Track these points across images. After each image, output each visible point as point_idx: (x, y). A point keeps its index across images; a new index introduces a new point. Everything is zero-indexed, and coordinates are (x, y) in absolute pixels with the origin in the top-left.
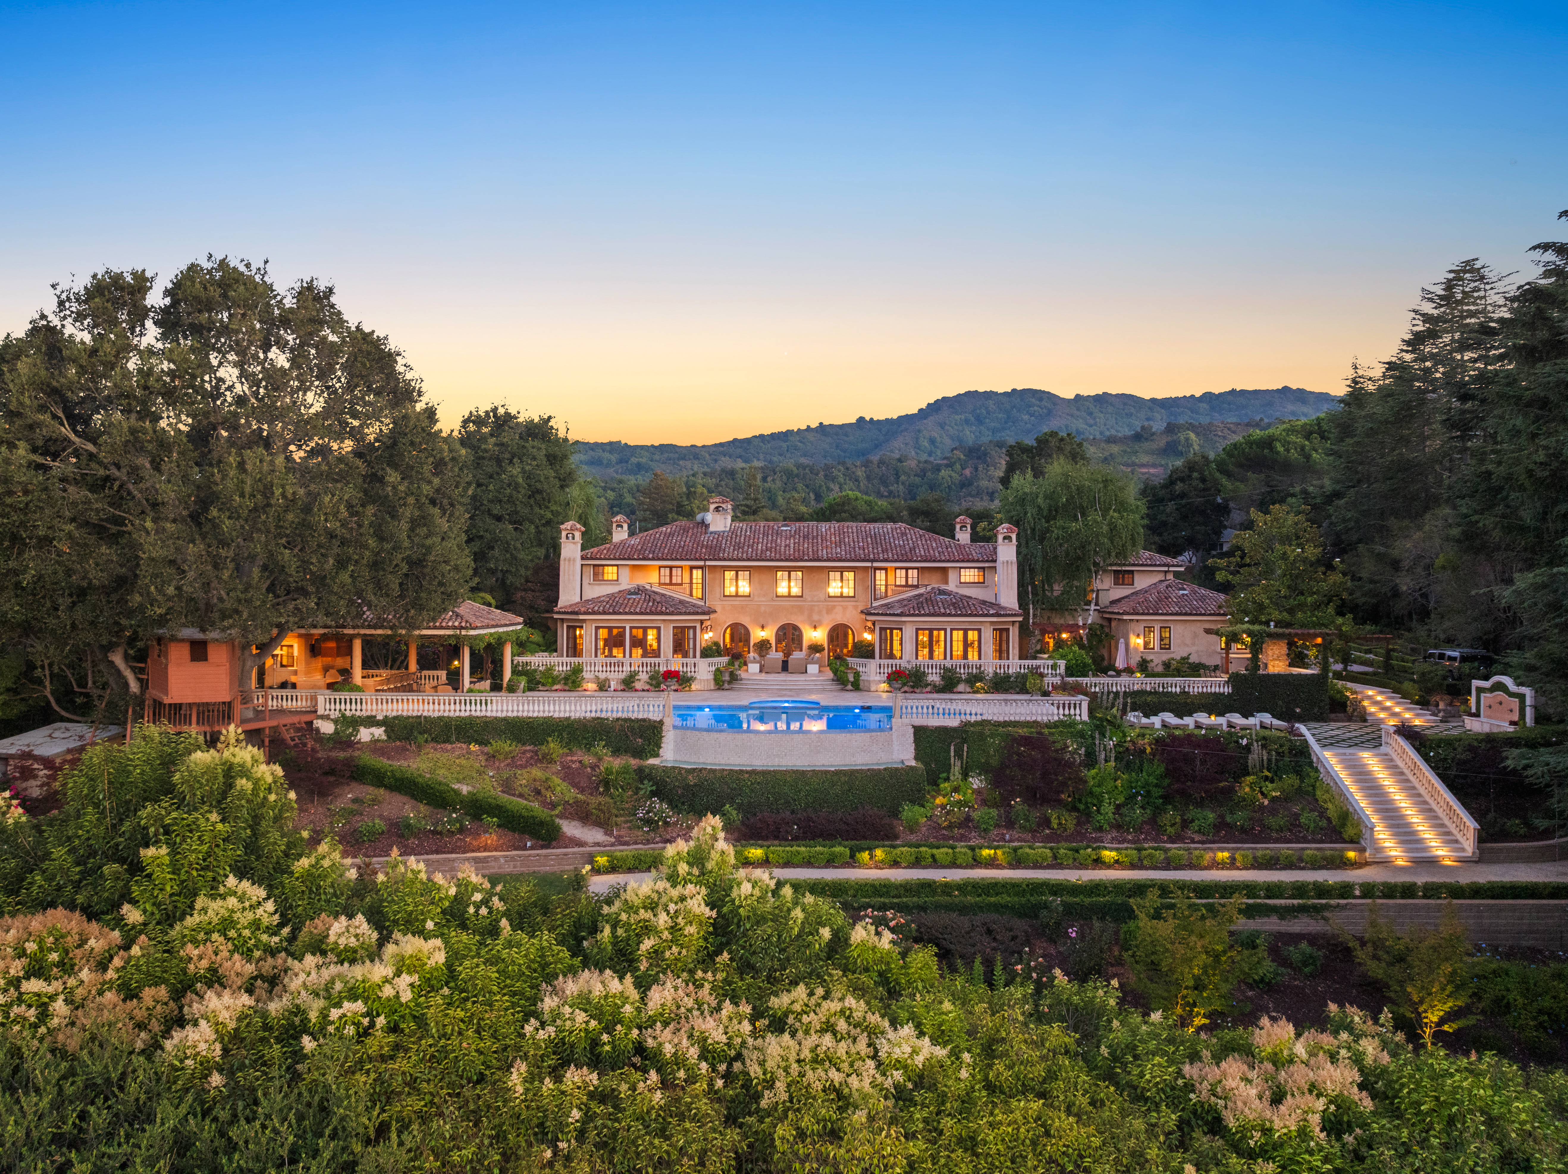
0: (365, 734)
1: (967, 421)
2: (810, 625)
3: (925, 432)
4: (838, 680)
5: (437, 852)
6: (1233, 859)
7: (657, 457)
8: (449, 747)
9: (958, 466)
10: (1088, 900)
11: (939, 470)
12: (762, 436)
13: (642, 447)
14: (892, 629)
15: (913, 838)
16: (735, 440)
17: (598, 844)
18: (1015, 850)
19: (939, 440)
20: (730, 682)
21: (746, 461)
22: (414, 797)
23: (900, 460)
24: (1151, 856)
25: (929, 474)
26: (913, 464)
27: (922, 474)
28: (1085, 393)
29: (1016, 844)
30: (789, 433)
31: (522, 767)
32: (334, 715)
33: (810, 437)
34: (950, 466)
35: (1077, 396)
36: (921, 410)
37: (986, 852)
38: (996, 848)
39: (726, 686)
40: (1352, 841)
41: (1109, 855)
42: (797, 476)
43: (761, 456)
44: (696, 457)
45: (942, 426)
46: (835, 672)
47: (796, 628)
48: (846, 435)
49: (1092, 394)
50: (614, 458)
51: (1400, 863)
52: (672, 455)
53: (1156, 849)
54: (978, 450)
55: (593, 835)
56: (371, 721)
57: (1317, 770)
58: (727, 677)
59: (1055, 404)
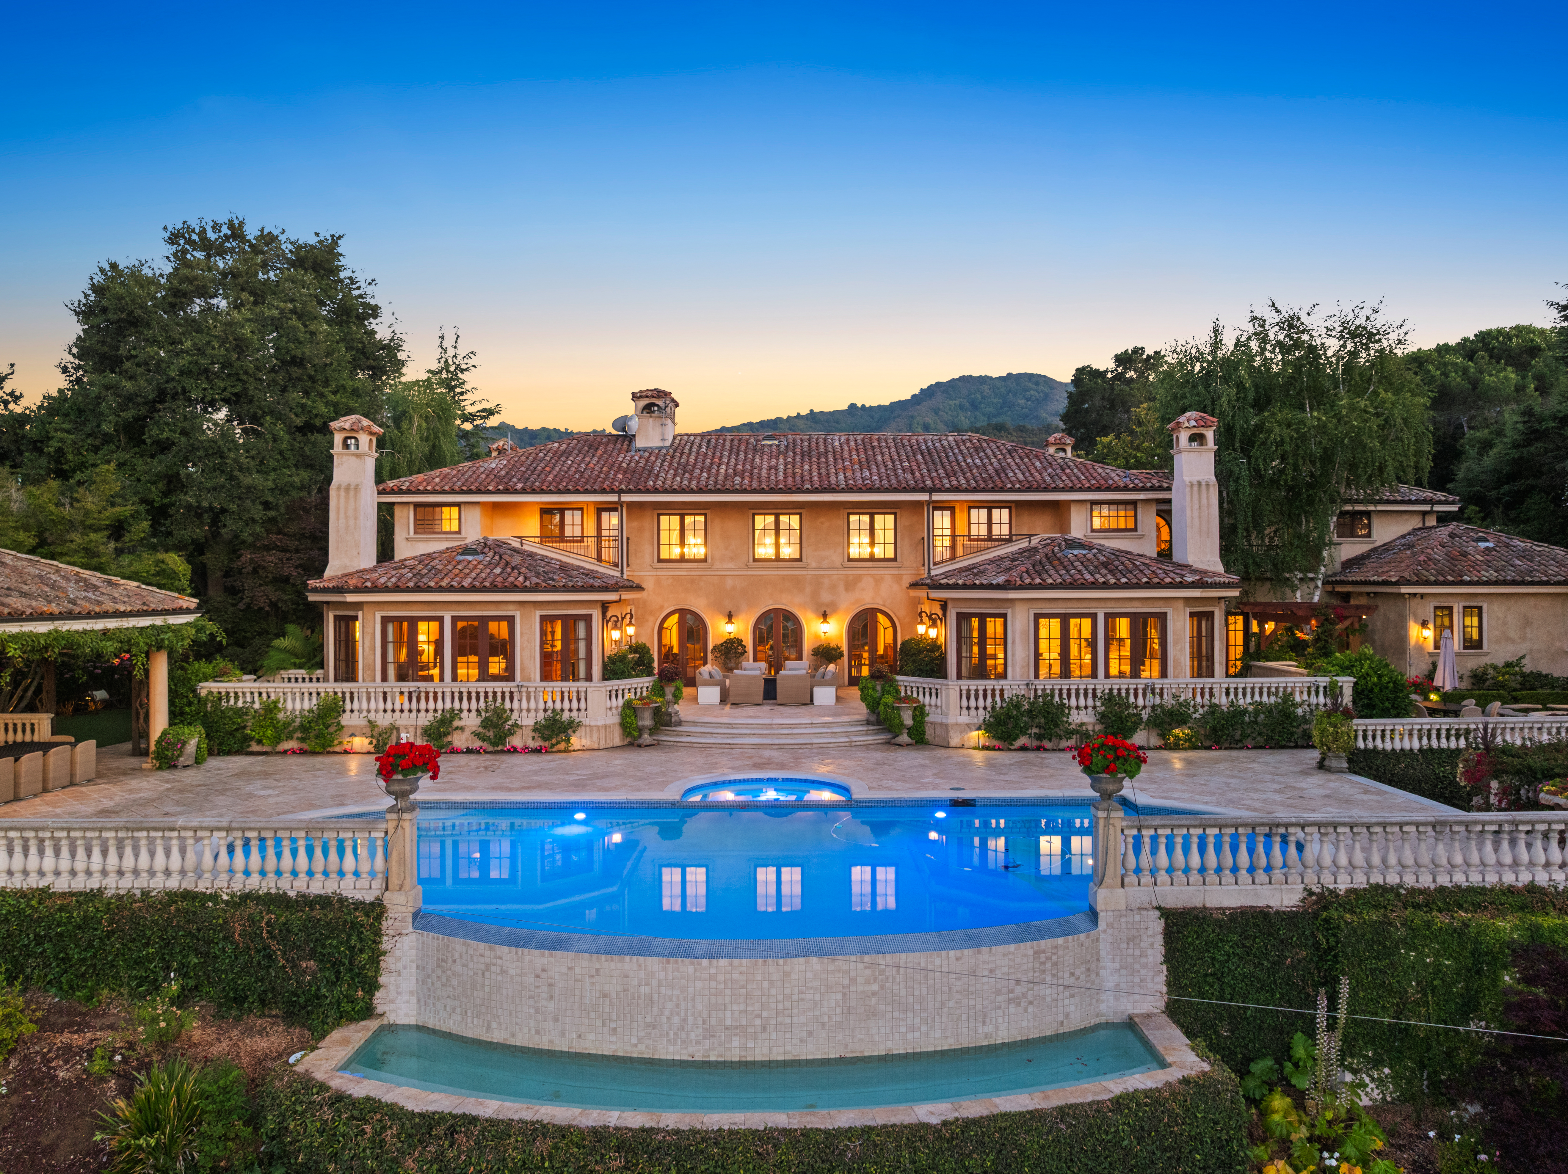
1: (961, 407)
2: (816, 611)
3: (918, 418)
4: (878, 722)
12: (750, 425)
14: (983, 618)
19: (932, 425)
20: (653, 731)
30: (778, 420)
33: (800, 424)
36: (914, 396)
39: (646, 738)
45: (936, 411)
46: (873, 705)
47: (789, 617)
58: (647, 721)
59: (1052, 388)
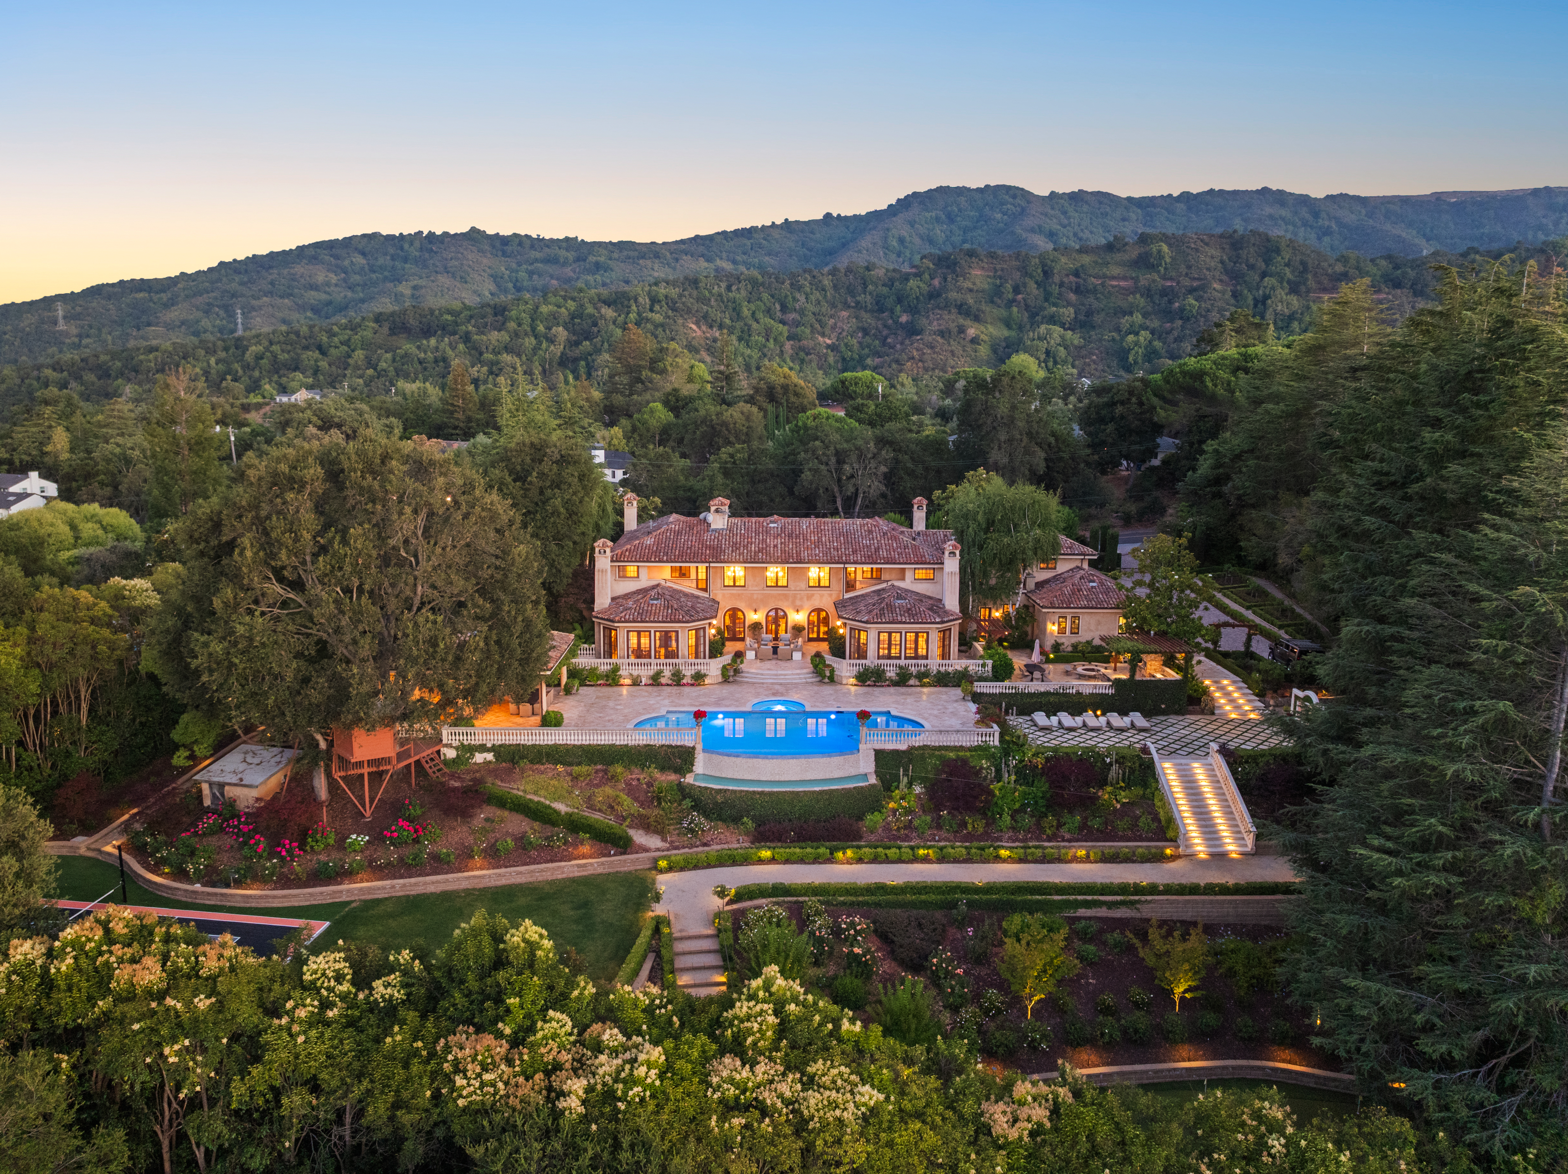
0: (479, 758)
1: (938, 219)
2: (794, 609)
3: (894, 231)
4: (817, 673)
5: (552, 861)
6: (1088, 856)
7: (616, 255)
8: (542, 767)
9: (927, 276)
10: (985, 897)
11: (907, 280)
12: (724, 233)
13: (600, 244)
14: (859, 631)
15: (872, 838)
16: (697, 237)
17: (658, 850)
18: (941, 849)
19: (908, 239)
20: (734, 676)
21: (709, 260)
22: (527, 816)
23: (868, 269)
24: (1033, 854)
25: (897, 284)
26: (881, 272)
27: (890, 283)
28: (1060, 190)
29: (942, 844)
30: (753, 230)
31: (598, 786)
32: (456, 743)
33: (776, 234)
34: (918, 275)
35: (1052, 193)
36: (890, 206)
37: (921, 852)
38: (929, 848)
39: (731, 679)
40: (1171, 840)
41: (1004, 853)
42: (763, 284)
43: (724, 255)
44: (657, 256)
45: (912, 224)
46: (815, 667)
47: (782, 611)
48: (812, 233)
49: (1068, 191)
50: (571, 255)
51: (1202, 856)
52: (631, 253)
53: (1036, 847)
54: (948, 258)
55: (653, 842)
56: (482, 748)
57: (1157, 781)
59: (1029, 202)
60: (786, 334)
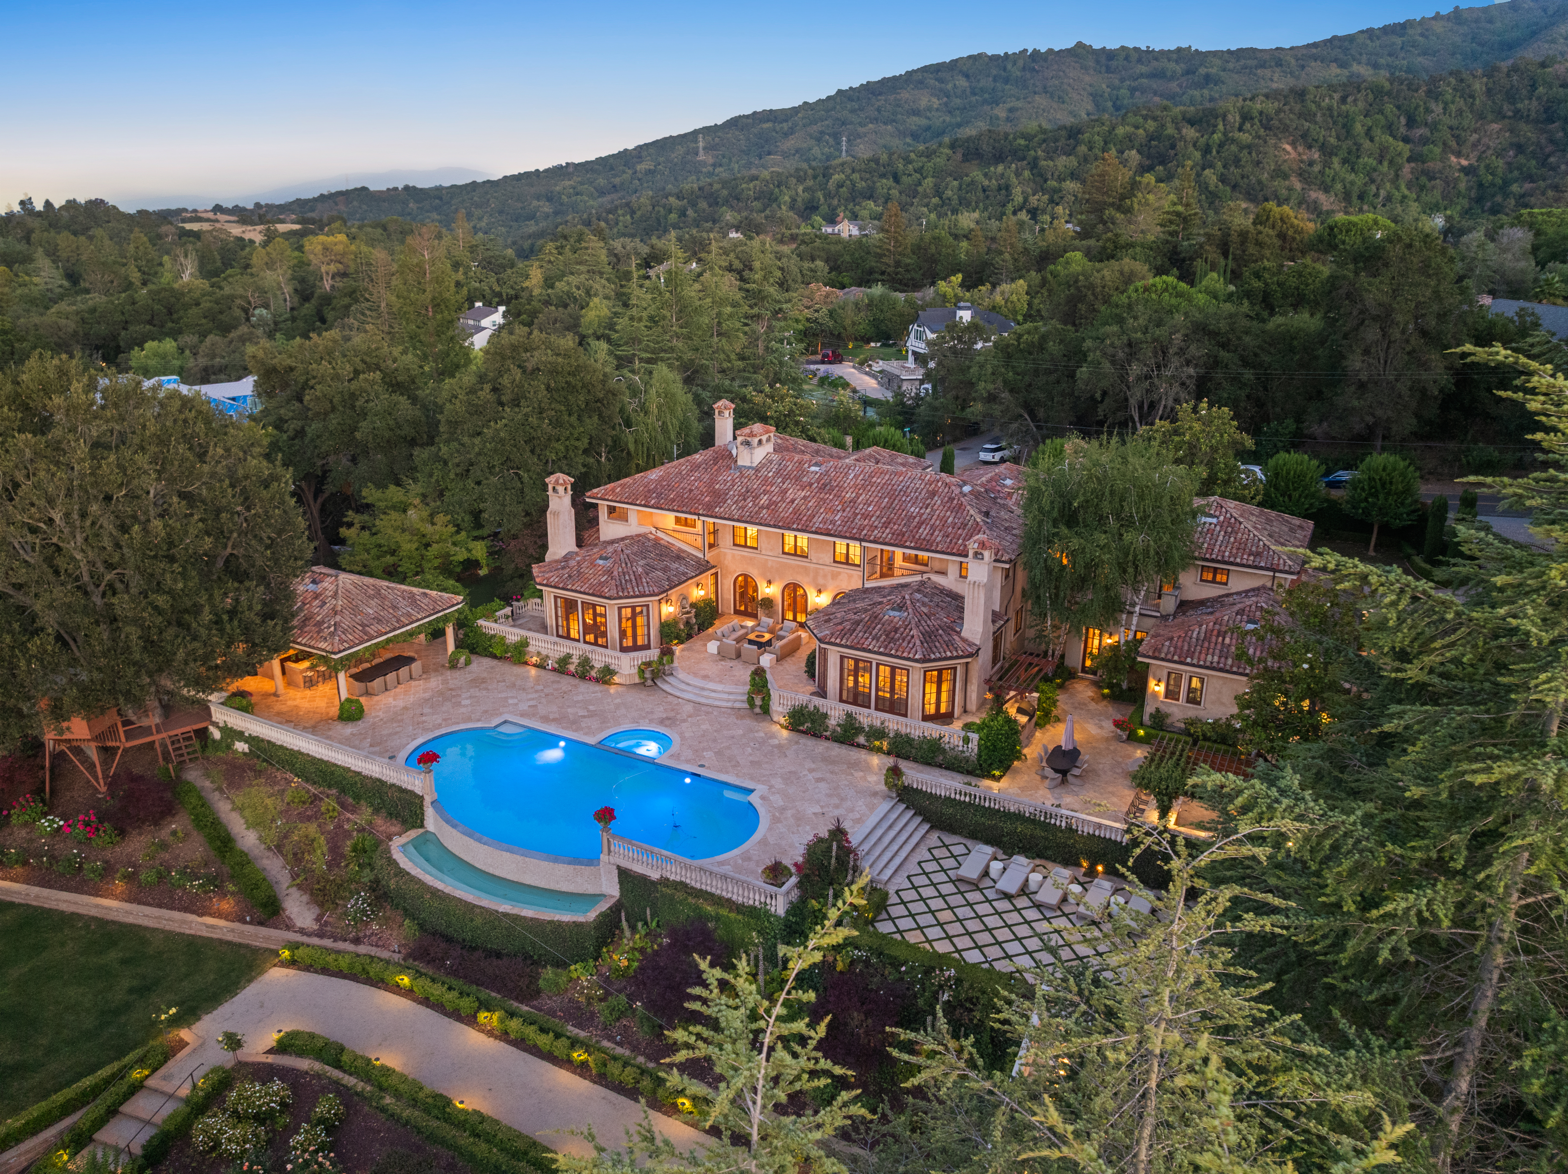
0: (238, 746)
2: (815, 588)
5: (185, 910)
8: (280, 776)
17: (300, 930)
20: (654, 678)
26: (1561, 69)
29: (620, 1050)
31: (307, 819)
37: (579, 1054)
38: (593, 1051)
39: (649, 682)
42: (1389, 93)
43: (1364, 58)
55: (306, 918)
56: (241, 736)
58: (648, 675)
60: (1407, 154)
